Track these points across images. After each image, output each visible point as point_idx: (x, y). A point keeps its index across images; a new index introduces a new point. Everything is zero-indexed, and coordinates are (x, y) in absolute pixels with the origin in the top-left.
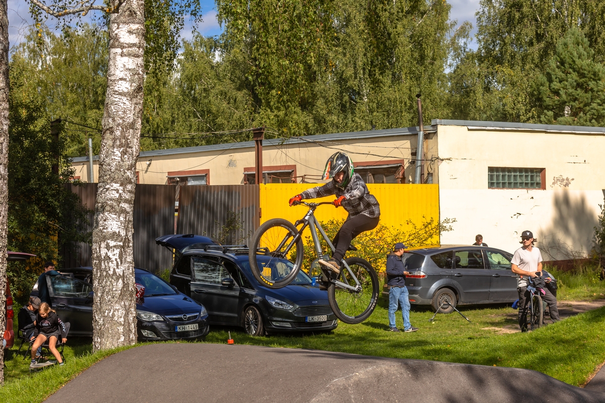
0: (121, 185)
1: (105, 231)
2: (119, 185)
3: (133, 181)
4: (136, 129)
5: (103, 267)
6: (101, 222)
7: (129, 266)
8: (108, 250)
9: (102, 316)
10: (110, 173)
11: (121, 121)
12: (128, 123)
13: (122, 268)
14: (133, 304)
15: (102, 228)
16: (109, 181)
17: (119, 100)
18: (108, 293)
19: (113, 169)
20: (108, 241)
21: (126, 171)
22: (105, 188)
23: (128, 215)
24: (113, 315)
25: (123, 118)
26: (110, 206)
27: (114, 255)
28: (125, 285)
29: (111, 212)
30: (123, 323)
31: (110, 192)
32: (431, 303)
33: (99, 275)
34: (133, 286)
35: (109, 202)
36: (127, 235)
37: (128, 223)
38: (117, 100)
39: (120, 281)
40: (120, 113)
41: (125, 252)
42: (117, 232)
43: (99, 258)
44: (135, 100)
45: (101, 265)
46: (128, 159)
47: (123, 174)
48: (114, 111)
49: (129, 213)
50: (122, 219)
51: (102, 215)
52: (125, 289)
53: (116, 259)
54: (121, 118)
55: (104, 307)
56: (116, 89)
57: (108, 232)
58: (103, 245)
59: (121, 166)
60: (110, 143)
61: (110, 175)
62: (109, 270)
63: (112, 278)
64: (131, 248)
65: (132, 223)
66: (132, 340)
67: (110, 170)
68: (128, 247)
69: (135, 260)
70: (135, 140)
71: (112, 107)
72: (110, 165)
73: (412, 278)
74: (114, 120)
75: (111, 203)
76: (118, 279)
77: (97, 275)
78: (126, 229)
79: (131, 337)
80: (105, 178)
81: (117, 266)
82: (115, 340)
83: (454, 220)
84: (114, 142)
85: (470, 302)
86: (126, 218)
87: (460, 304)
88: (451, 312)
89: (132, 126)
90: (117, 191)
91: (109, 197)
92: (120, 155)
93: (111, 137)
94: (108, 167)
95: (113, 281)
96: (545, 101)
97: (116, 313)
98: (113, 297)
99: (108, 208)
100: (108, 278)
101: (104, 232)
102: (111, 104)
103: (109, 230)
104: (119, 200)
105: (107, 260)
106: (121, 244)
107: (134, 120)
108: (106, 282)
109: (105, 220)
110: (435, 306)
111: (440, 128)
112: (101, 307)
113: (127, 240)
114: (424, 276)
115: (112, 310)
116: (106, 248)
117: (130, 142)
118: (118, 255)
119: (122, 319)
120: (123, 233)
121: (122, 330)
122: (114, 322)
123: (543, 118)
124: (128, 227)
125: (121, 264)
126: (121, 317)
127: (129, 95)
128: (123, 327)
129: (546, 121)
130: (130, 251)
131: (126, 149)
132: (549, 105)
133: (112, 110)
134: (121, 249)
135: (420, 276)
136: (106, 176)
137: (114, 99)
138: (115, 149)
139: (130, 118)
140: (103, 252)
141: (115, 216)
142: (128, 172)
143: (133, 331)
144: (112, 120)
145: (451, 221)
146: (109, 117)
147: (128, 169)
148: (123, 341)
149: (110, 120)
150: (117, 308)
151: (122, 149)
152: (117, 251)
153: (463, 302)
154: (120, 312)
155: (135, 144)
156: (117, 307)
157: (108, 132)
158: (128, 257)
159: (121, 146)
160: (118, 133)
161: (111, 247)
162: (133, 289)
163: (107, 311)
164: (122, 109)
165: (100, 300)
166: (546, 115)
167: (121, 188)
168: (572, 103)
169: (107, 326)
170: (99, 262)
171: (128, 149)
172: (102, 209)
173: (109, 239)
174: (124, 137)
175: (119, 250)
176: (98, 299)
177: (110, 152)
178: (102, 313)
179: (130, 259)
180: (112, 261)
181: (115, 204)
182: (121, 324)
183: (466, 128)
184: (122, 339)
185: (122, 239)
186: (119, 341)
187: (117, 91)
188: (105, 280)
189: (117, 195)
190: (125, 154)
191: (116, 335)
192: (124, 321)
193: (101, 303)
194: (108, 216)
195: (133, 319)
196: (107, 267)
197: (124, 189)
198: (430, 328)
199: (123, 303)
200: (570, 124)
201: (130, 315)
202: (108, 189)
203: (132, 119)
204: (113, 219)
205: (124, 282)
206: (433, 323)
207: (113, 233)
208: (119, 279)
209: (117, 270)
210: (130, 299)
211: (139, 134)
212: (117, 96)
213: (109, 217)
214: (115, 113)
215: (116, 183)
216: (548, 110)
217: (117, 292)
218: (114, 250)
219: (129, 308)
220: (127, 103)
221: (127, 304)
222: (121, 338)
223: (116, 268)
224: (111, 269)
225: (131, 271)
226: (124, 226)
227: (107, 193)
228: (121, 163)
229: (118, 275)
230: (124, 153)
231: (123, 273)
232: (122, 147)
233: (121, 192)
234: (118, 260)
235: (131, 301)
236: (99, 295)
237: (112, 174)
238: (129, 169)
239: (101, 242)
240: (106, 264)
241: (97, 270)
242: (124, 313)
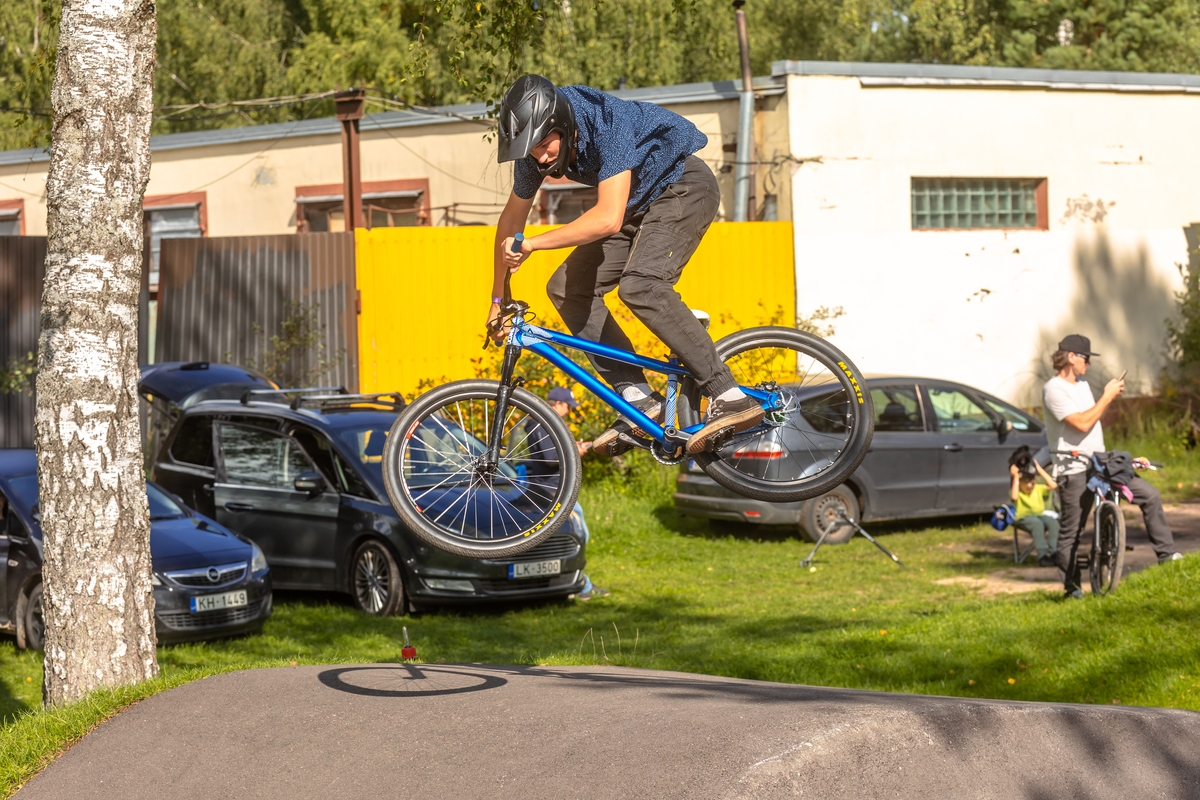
0: (109, 257)
1: (70, 375)
2: (102, 257)
3: (136, 246)
4: (141, 114)
5: (68, 468)
6: (58, 354)
7: (131, 466)
8: (80, 425)
9: (68, 594)
10: (78, 227)
11: (103, 94)
12: (121, 99)
13: (115, 469)
14: (146, 560)
15: (61, 369)
16: (76, 248)
17: (95, 38)
18: (81, 535)
19: (87, 218)
20: (80, 403)
21: (119, 221)
22: (66, 267)
23: (127, 333)
24: (98, 591)
25: (109, 84)
26: (82, 313)
27: (95, 437)
28: (126, 513)
29: (85, 329)
30: (122, 610)
31: (81, 277)
32: (797, 519)
33: (56, 490)
34: (144, 515)
35: (78, 303)
36: (125, 386)
37: (128, 355)
38: (91, 38)
39: (113, 503)
40: (101, 72)
41: (122, 428)
42: (102, 379)
43: (56, 444)
44: (135, 39)
45: (61, 462)
46: (124, 190)
47: (111, 229)
48: (84, 66)
49: (129, 329)
50: (112, 344)
51: (62, 336)
52: (125, 524)
53: (100, 449)
54: (104, 86)
55: (73, 574)
56: (88, 10)
57: (77, 379)
58: (66, 412)
59: (106, 210)
60: (76, 149)
61: (78, 232)
62: (84, 476)
63: (92, 497)
64: (136, 418)
65: (136, 354)
66: (146, 653)
67: (79, 218)
68: (130, 415)
69: (146, 448)
70: (139, 142)
71: (79, 57)
72: (76, 207)
73: (750, 457)
74: (84, 91)
75: (82, 305)
76: (106, 498)
77: (52, 489)
78: (124, 370)
79: (143, 644)
80: (66, 240)
81: (104, 465)
82: (104, 654)
83: (838, 311)
84: (87, 148)
85: (891, 515)
86: (121, 342)
87: (868, 519)
88: (846, 541)
89: (131, 104)
90: (99, 273)
91: (77, 288)
92: (103, 181)
93: (78, 134)
94: (73, 213)
95: (94, 503)
96: (1014, 8)
97: (104, 586)
98: (96, 546)
99: (76, 318)
100: (81, 496)
101: (67, 380)
102: (77, 49)
103: (81, 373)
104: (103, 298)
105: (77, 450)
106: (112, 408)
107: (136, 90)
108: (77, 507)
109: (69, 349)
110: (807, 526)
111: (793, 82)
112: (66, 572)
113: (126, 398)
114: (779, 454)
115: (94, 579)
116: (75, 420)
117: (127, 146)
118: (104, 437)
119: (120, 602)
120: (116, 381)
121: (120, 629)
122: (100, 608)
123: (1009, 49)
124: (127, 365)
125: (113, 459)
126: (116, 596)
127: (123, 25)
128: (122, 620)
129: (1018, 58)
130: (133, 425)
131: (118, 165)
132: (1024, 19)
133: (78, 66)
134: (112, 423)
135: (768, 454)
136: (68, 235)
137: (83, 37)
138: (91, 166)
139: (126, 83)
140: (67, 429)
141: (95, 338)
142: (124, 225)
143: (147, 630)
144: (81, 90)
145: (831, 313)
146: (72, 82)
147: (124, 217)
148: (125, 657)
149: (75, 91)
150: (107, 572)
151: (108, 165)
152: (102, 428)
153: (875, 515)
154: (113, 583)
155: (139, 152)
156: (107, 568)
157: (71, 121)
158: (129, 442)
159: (105, 157)
160: (96, 125)
161: (87, 418)
162: (144, 523)
163: (80, 582)
164: (105, 62)
165: (62, 554)
166: (1016, 41)
167: (109, 265)
168: (1079, 13)
169: (81, 618)
170: (57, 456)
171: (123, 166)
172: (60, 320)
173: (80, 398)
174: (113, 135)
175: (106, 425)
176: (57, 550)
177: (76, 174)
178: (68, 587)
179: (133, 445)
180: (90, 454)
181: (93, 307)
182: (117, 614)
183: (855, 81)
184: (122, 650)
185: (114, 396)
186: (113, 656)
187: (91, 17)
188: (73, 503)
189: (99, 285)
190: (117, 178)
191: (106, 642)
192: (126, 606)
193: (63, 560)
194: (76, 338)
195: (146, 598)
196: (78, 470)
197: (115, 267)
198: (808, 584)
199: (120, 560)
200: (1076, 67)
201: (138, 590)
202: (73, 270)
203: (131, 87)
204: (90, 345)
205: (122, 507)
206: (813, 569)
207: (91, 381)
208: (108, 499)
209: (103, 476)
210: (137, 548)
211: (149, 124)
212: (92, 29)
213: (80, 340)
214: (87, 73)
215: (96, 252)
216: (1024, 29)
217: (104, 532)
218: (94, 426)
219: (136, 571)
220: (118, 45)
221: (130, 561)
222: (118, 648)
223: (100, 469)
224: (88, 474)
225: (137, 477)
226: (119, 364)
227: (73, 279)
228: (107, 200)
229: (106, 488)
230: (114, 174)
231: (120, 482)
232: (108, 159)
233: (107, 275)
234: (107, 451)
235: (139, 552)
236: (60, 539)
237: (85, 229)
238: (127, 217)
239: (59, 405)
240: (76, 461)
241: (51, 476)
242: (124, 584)
